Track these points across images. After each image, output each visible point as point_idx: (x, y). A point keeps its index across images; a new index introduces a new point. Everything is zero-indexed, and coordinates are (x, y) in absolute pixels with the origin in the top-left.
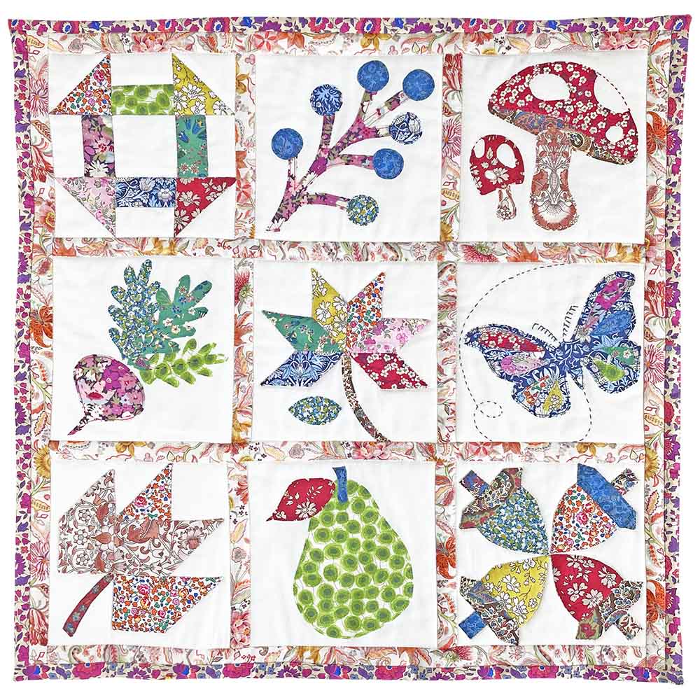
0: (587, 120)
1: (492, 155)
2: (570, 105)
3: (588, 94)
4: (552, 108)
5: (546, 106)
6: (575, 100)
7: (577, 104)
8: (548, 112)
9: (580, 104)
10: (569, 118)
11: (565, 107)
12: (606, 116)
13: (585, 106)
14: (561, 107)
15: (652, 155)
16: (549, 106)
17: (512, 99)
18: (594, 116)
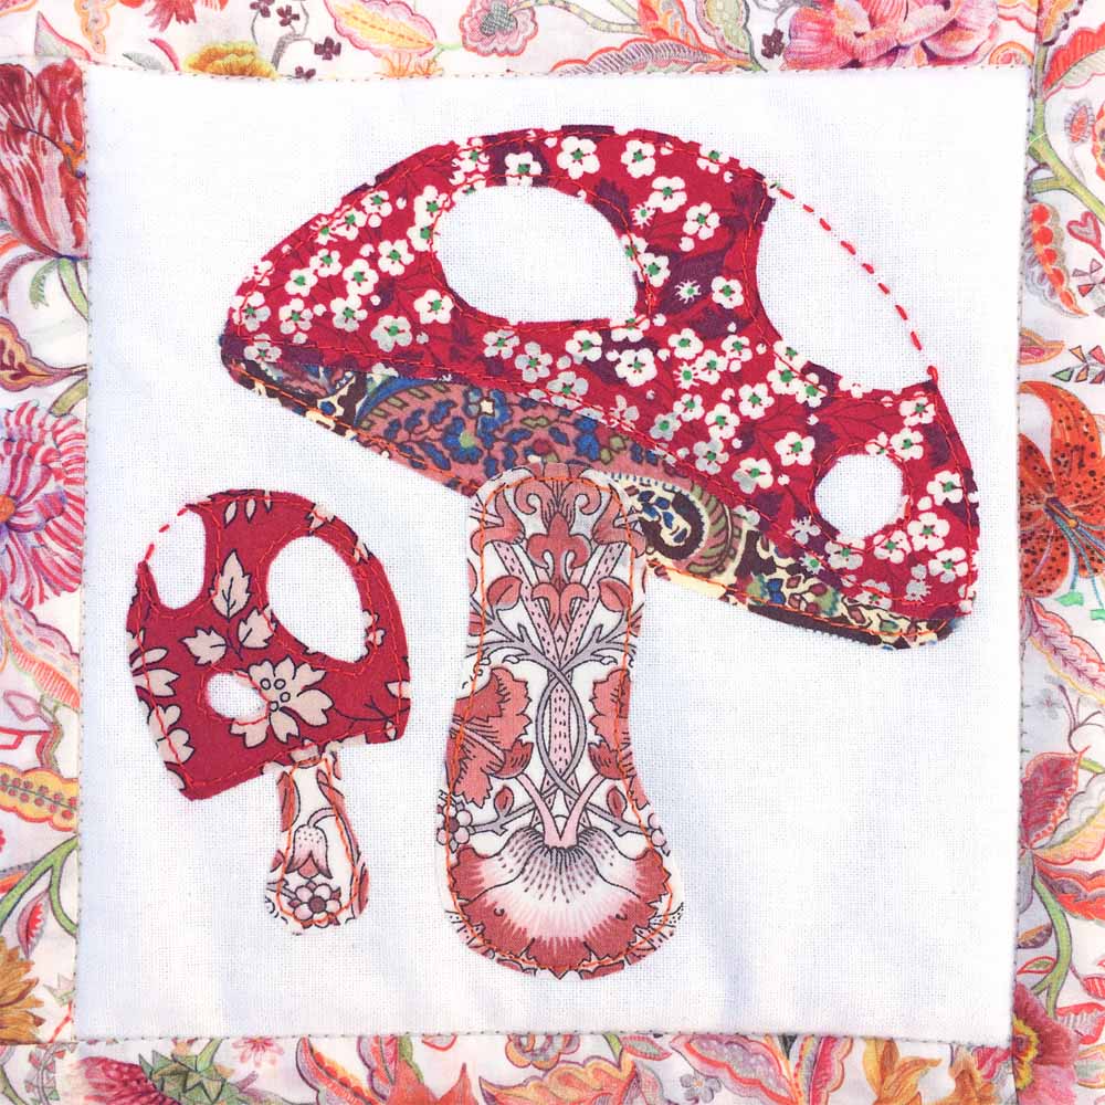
0: (723, 426)
1: (240, 597)
2: (637, 346)
3: (727, 291)
4: (547, 359)
5: (519, 350)
6: (660, 320)
7: (673, 340)
8: (529, 376)
9: (686, 343)
10: (633, 414)
11: (612, 356)
12: (815, 402)
13: (710, 355)
14: (594, 355)
15: (1048, 602)
16: (533, 349)
17: (346, 310)
18: (755, 402)
